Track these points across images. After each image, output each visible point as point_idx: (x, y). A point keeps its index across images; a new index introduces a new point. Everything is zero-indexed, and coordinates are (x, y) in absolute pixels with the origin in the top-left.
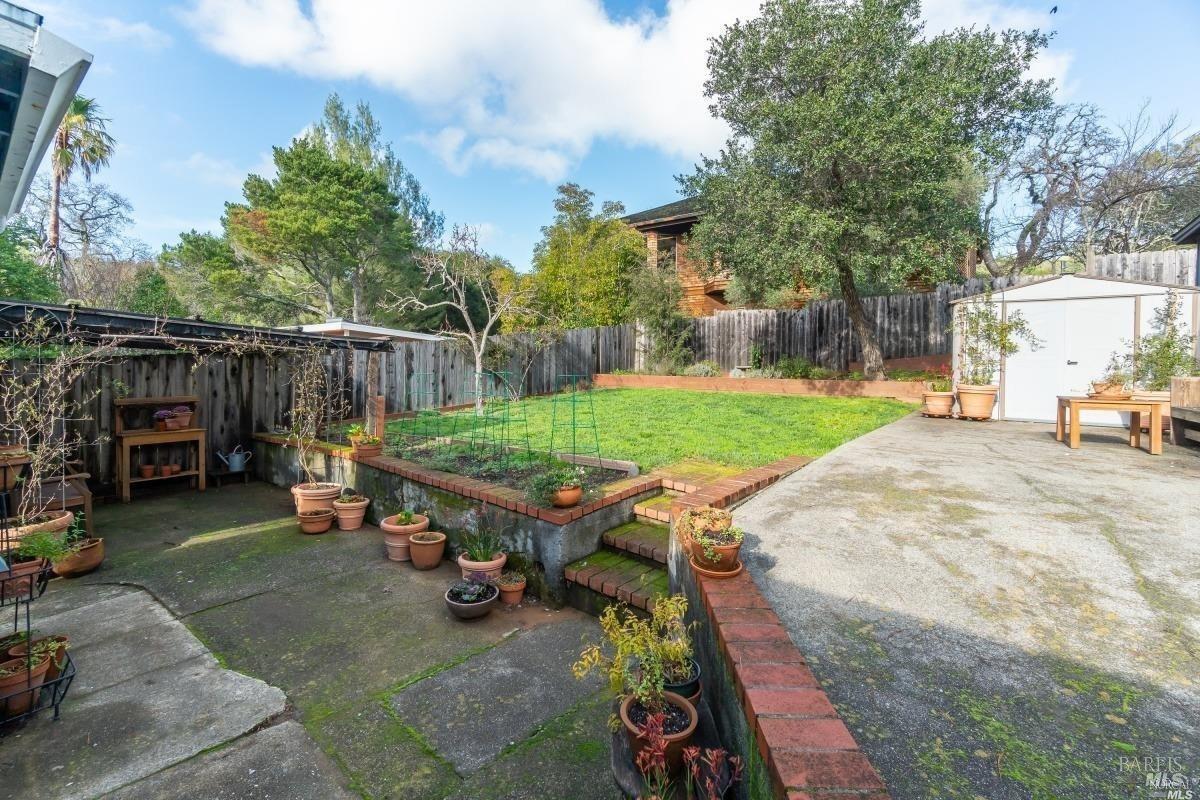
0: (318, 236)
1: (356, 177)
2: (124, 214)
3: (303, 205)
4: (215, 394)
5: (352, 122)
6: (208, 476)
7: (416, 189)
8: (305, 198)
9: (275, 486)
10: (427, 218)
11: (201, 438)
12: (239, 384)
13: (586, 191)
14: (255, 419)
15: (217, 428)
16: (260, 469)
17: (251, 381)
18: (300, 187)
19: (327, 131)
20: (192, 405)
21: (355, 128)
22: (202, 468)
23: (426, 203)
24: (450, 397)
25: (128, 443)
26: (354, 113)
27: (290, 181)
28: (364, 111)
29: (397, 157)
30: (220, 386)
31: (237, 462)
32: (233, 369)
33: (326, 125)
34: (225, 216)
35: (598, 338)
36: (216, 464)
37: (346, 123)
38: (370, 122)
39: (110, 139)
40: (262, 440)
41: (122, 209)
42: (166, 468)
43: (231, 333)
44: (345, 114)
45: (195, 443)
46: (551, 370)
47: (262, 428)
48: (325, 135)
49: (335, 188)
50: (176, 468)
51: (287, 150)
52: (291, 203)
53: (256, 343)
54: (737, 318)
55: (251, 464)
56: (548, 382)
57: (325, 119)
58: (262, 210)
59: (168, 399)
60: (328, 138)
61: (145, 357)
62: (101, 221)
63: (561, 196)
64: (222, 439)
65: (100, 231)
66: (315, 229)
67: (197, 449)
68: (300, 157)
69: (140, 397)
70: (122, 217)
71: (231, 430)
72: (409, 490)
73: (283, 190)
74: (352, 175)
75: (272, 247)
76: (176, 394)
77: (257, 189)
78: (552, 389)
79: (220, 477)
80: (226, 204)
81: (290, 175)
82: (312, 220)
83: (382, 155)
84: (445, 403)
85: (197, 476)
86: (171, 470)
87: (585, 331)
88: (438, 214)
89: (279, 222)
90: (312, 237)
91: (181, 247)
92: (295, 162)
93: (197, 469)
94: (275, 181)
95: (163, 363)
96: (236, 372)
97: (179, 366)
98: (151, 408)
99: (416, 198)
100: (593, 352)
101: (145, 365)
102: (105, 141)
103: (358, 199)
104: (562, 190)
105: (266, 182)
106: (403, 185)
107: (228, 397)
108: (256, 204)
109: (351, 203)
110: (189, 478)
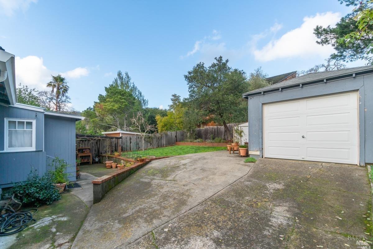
0: (115, 110)
1: (124, 93)
2: (69, 101)
3: (112, 102)
4: (93, 147)
5: (124, 77)
6: (92, 162)
7: (141, 94)
8: (112, 100)
9: (103, 164)
10: (144, 101)
11: (91, 155)
12: (97, 145)
13: (179, 96)
14: (100, 152)
15: (93, 153)
16: (101, 161)
17: (99, 144)
18: (111, 97)
19: (118, 80)
20: (89, 149)
21: (125, 79)
22: (91, 160)
23: (143, 97)
24: (140, 148)
25: (79, 155)
26: (125, 75)
27: (109, 95)
28: (127, 74)
29: (136, 86)
30: (94, 146)
31: (97, 160)
32: (96, 142)
33: (118, 78)
34: (94, 105)
35: (177, 134)
36: (93, 160)
37: (122, 78)
38: (128, 77)
39: (68, 87)
40: (101, 156)
41: (68, 99)
42: (85, 160)
43: (96, 137)
44: (122, 75)
45: (90, 156)
46: (164, 142)
47: (101, 153)
48: (117, 81)
49: (119, 97)
50: (87, 160)
51: (108, 88)
52: (109, 101)
53: (99, 138)
54: (208, 128)
55: (99, 160)
56: (163, 144)
57: (117, 77)
58: (102, 104)
59: (85, 148)
60: (118, 82)
61: (81, 140)
62: (63, 103)
63: (173, 97)
64: (94, 155)
65: (63, 105)
66: (114, 108)
67: (90, 157)
68: (111, 89)
69: (81, 148)
70: (68, 102)
71: (96, 154)
72: (122, 161)
73: (107, 98)
74: (123, 93)
75: (104, 113)
76: (86, 147)
77: (101, 97)
78: (164, 146)
79: (94, 162)
80: (94, 102)
81: (109, 94)
82: (113, 106)
83: (132, 85)
84: (138, 149)
85: (90, 162)
86: (86, 161)
87: (173, 132)
88: (146, 100)
89: (106, 107)
90: (113, 110)
91: (84, 113)
92: (110, 91)
93: (90, 160)
94: (105, 95)
95: (84, 141)
96: (97, 143)
97: (87, 141)
98: (82, 149)
99: (141, 96)
100: (175, 137)
101: (81, 141)
102: (67, 87)
103: (125, 99)
104: (173, 96)
105: (103, 96)
106: (137, 93)
107: (95, 147)
108: (101, 102)
109: (123, 100)
110: (89, 162)
